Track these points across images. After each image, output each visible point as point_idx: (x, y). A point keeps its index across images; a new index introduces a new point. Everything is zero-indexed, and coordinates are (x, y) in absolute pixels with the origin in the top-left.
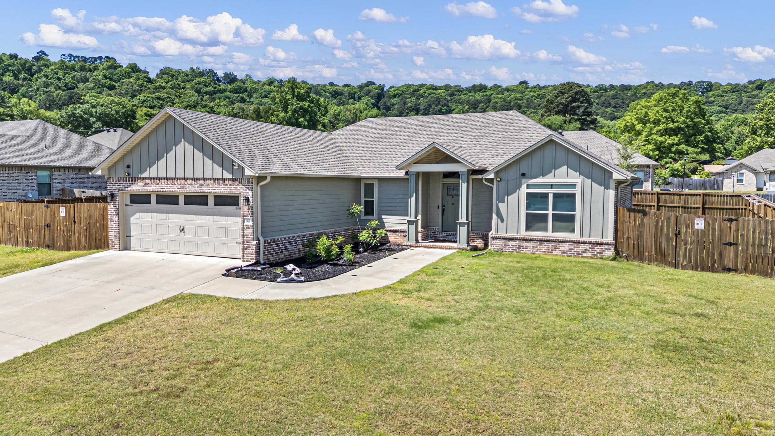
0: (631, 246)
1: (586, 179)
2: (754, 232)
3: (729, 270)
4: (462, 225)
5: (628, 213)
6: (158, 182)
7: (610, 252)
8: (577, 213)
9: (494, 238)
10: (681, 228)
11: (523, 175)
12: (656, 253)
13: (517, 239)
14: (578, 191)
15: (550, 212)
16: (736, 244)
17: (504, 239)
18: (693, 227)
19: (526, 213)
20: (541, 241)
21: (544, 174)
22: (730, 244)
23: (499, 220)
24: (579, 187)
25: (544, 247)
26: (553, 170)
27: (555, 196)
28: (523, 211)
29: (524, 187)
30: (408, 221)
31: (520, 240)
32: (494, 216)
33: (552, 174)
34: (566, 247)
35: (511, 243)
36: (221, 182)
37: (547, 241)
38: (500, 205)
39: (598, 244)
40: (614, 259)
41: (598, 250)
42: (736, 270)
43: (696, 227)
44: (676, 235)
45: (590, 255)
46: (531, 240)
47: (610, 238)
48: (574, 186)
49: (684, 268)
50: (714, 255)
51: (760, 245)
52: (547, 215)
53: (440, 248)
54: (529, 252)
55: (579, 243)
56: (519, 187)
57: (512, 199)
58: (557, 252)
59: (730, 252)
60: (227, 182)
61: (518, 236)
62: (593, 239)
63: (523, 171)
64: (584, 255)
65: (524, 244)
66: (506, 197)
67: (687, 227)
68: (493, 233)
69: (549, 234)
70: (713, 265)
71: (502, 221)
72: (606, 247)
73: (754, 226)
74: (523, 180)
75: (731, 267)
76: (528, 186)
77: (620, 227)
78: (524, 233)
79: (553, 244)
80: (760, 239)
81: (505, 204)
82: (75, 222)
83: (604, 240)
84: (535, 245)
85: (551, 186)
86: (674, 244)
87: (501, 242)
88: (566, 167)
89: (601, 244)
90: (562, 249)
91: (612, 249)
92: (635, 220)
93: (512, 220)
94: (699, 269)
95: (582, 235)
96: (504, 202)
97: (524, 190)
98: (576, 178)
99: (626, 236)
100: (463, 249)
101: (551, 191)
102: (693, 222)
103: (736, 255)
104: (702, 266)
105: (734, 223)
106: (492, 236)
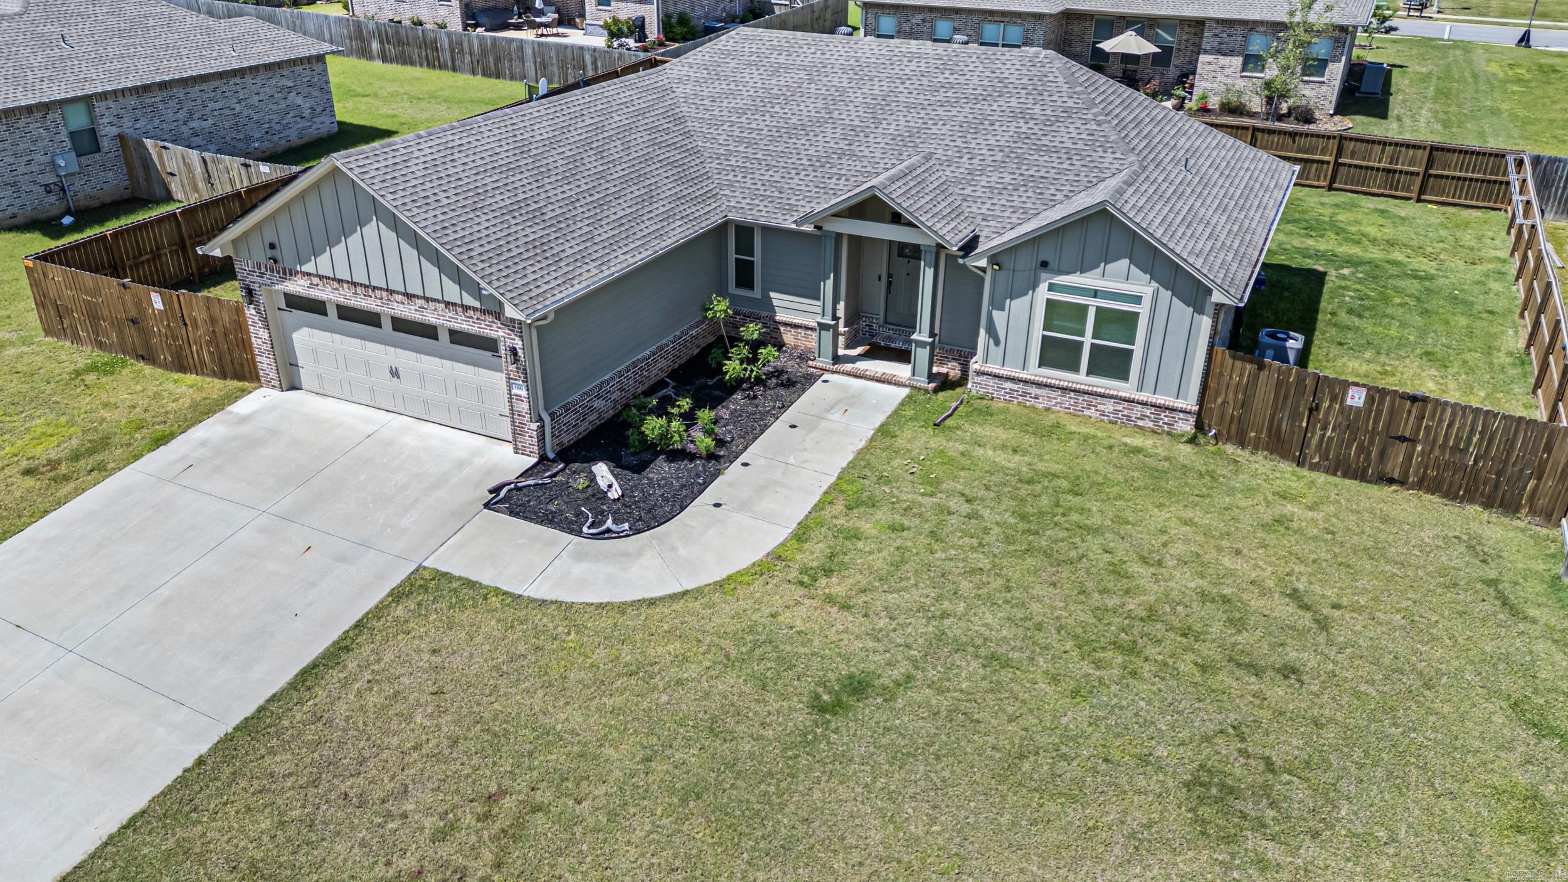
0: (1228, 417)
1: (1161, 289)
2: (1450, 426)
3: (1391, 481)
4: (921, 344)
5: (1231, 361)
6: (336, 285)
7: (1186, 426)
8: (1138, 348)
9: (979, 373)
10: (1321, 401)
11: (1044, 264)
12: (1269, 436)
13: (1020, 381)
14: (1143, 310)
15: (1088, 340)
16: (1413, 441)
17: (996, 376)
18: (1343, 400)
19: (1043, 336)
20: (1064, 389)
21: (1083, 268)
22: (1403, 439)
23: (991, 341)
24: (1146, 302)
25: (1068, 400)
26: (1102, 265)
27: (1101, 312)
28: (1038, 332)
29: (1043, 287)
30: (819, 324)
31: (1026, 382)
32: (982, 332)
33: (1100, 270)
34: (1109, 406)
35: (1008, 385)
36: (459, 310)
37: (1075, 391)
38: (995, 313)
39: (1167, 409)
40: (1193, 440)
41: (1166, 420)
42: (1402, 482)
43: (1349, 402)
44: (1311, 410)
45: (1151, 424)
46: (1046, 386)
47: (1190, 402)
48: (1137, 300)
49: (1314, 467)
50: (1370, 453)
51: (1455, 448)
52: (1080, 344)
53: (879, 380)
54: (1041, 406)
55: (1133, 402)
56: (1034, 286)
57: (1018, 305)
58: (1092, 412)
59: (1399, 452)
60: (471, 313)
61: (1023, 375)
62: (1160, 399)
63: (1042, 258)
64: (1140, 423)
65: (1034, 390)
66: (1008, 301)
67: (1333, 399)
68: (976, 362)
70: (1365, 469)
71: (997, 343)
72: (1181, 415)
73: (1454, 414)
74: (1043, 275)
75: (1396, 476)
76: (1052, 287)
77: (1212, 384)
78: (1034, 372)
79: (1086, 397)
80: (1458, 439)
81: (1005, 314)
82: (186, 325)
83: (1180, 404)
84: (1054, 395)
85: (1095, 294)
86: (1304, 424)
87: (992, 382)
88: (1126, 262)
89: (1173, 410)
90: (1100, 407)
91: (1192, 420)
92: (1241, 375)
93: (1015, 342)
94: (1339, 473)
95: (1140, 388)
96: (1002, 309)
97: (1043, 293)
98: (1143, 286)
99: (1220, 400)
100: (920, 389)
101: (1093, 303)
102: (1345, 393)
103: (1409, 457)
104: (1341, 467)
105: (1418, 404)
106: (976, 366)
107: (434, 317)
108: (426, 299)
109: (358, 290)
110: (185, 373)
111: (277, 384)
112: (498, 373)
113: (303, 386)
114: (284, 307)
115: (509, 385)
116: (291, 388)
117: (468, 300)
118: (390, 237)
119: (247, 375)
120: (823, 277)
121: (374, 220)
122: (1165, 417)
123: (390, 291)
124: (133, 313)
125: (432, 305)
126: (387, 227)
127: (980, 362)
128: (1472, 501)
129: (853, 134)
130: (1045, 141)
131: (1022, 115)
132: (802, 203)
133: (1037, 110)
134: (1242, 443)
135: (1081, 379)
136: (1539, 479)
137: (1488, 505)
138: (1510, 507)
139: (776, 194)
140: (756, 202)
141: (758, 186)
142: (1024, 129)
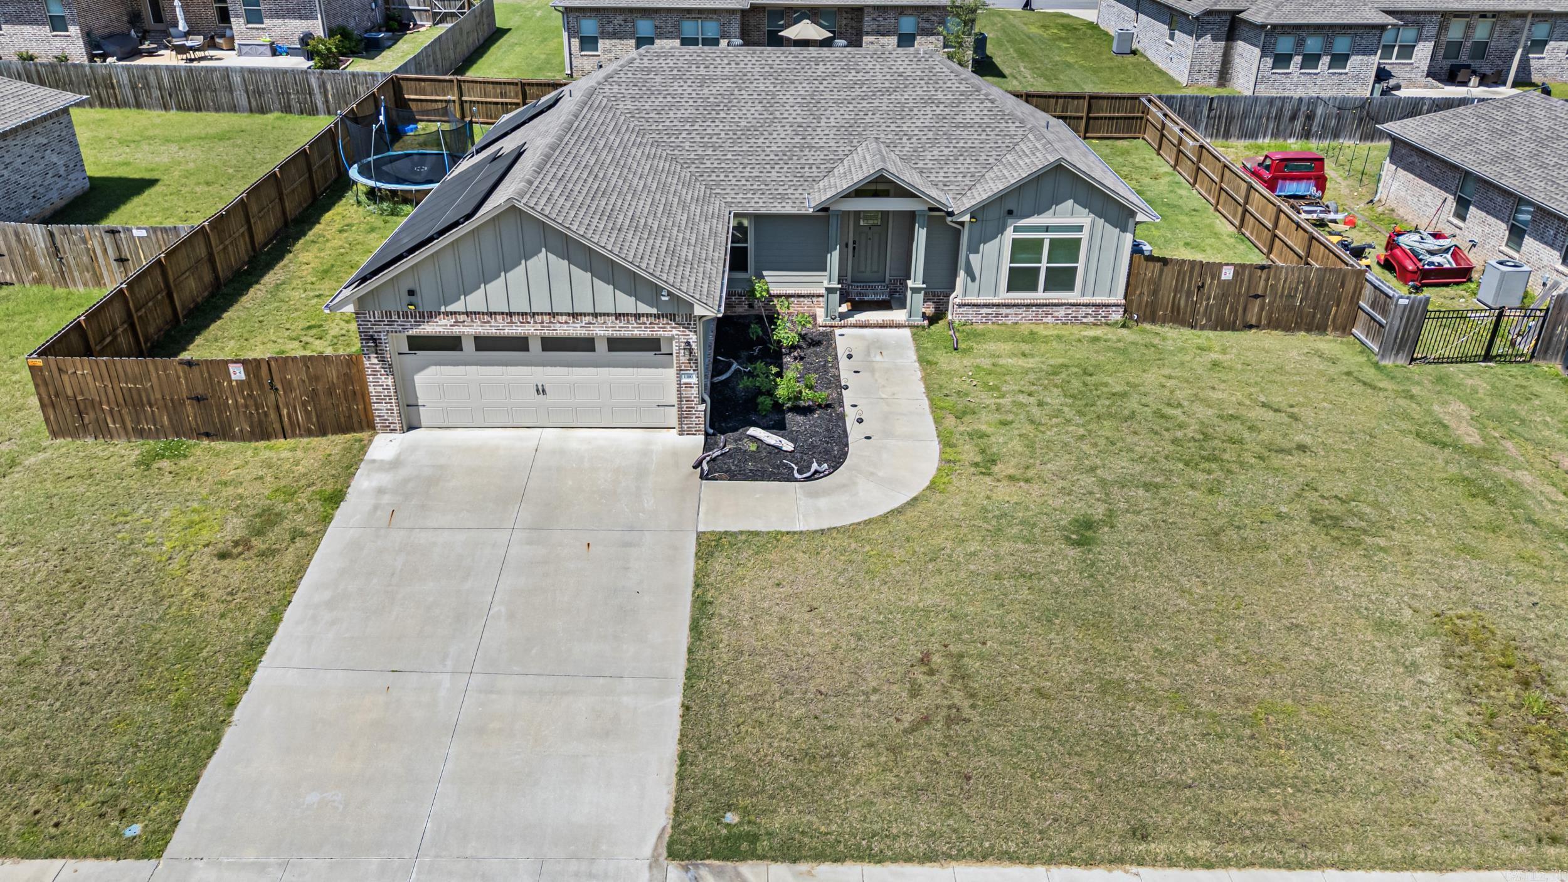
0: (1144, 304)
1: (1097, 219)
2: (1285, 282)
3: (1251, 327)
4: (915, 291)
5: (1145, 263)
6: (487, 318)
7: (1117, 316)
8: (1081, 265)
9: (960, 306)
10: (1205, 280)
11: (1010, 212)
12: (1172, 312)
13: (994, 305)
14: (1084, 236)
15: (1044, 265)
16: (1263, 296)
17: (974, 305)
18: (1219, 277)
19: (1010, 268)
20: (1028, 306)
21: (1039, 212)
22: (1256, 296)
23: (968, 277)
24: (1086, 230)
25: (1031, 313)
26: (1053, 206)
27: (1053, 241)
28: (1006, 265)
29: (1010, 229)
30: (827, 289)
31: (998, 305)
32: (962, 273)
33: (1052, 211)
34: (1061, 312)
35: (984, 311)
36: (632, 319)
37: (1034, 305)
38: (971, 256)
39: (1104, 305)
40: (1124, 326)
41: (1103, 314)
42: (1257, 327)
43: (1223, 277)
44: (1199, 288)
45: (1092, 320)
46: (1014, 305)
47: (1119, 298)
48: (1080, 228)
49: (1202, 328)
50: (1237, 310)
51: (1289, 296)
52: (1038, 269)
53: (882, 326)
54: (1010, 322)
55: (1079, 305)
56: (1002, 230)
57: (989, 249)
58: (1050, 319)
59: (1256, 305)
60: (644, 320)
61: (996, 301)
62: (1098, 300)
63: (1011, 208)
64: (1085, 320)
65: (1004, 311)
66: (982, 245)
67: (1213, 279)
68: (956, 297)
70: (1235, 322)
71: (973, 279)
72: (1114, 309)
73: (1287, 274)
74: (1010, 221)
75: (1254, 322)
76: (1016, 230)
77: (1132, 282)
78: (1004, 296)
79: (1044, 309)
80: (1290, 289)
81: (980, 255)
82: (275, 389)
83: (1112, 300)
84: (1020, 311)
85: (1047, 229)
86: (1195, 299)
87: (971, 310)
88: (1071, 201)
89: (1108, 306)
90: (1056, 314)
91: (1122, 310)
92: (1153, 272)
93: (986, 276)
94: (1218, 329)
95: (1083, 295)
96: (977, 252)
97: (1009, 235)
98: (1084, 218)
99: (1138, 292)
100: (917, 327)
101: (1047, 236)
102: (1220, 273)
103: (1262, 309)
104: (1222, 324)
105: (1266, 271)
106: (957, 301)
107: (601, 330)
108: (595, 315)
109: (515, 319)
110: (268, 439)
111: (398, 427)
112: (660, 370)
113: (423, 424)
114: (406, 349)
115: (679, 376)
116: (411, 428)
117: (644, 308)
118: (560, 265)
119: (356, 425)
120: (830, 250)
121: (544, 250)
122: (1102, 312)
123: (553, 315)
124: (200, 391)
125: (601, 320)
126: (557, 256)
127: (960, 297)
128: (1299, 330)
129: (800, 129)
130: (959, 119)
131: (931, 101)
132: (789, 191)
133: (940, 95)
134: (1153, 320)
135: (1040, 295)
136: (1338, 306)
137: (1309, 330)
138: (1321, 329)
139: (763, 187)
140: (749, 195)
141: (744, 182)
142: (938, 112)
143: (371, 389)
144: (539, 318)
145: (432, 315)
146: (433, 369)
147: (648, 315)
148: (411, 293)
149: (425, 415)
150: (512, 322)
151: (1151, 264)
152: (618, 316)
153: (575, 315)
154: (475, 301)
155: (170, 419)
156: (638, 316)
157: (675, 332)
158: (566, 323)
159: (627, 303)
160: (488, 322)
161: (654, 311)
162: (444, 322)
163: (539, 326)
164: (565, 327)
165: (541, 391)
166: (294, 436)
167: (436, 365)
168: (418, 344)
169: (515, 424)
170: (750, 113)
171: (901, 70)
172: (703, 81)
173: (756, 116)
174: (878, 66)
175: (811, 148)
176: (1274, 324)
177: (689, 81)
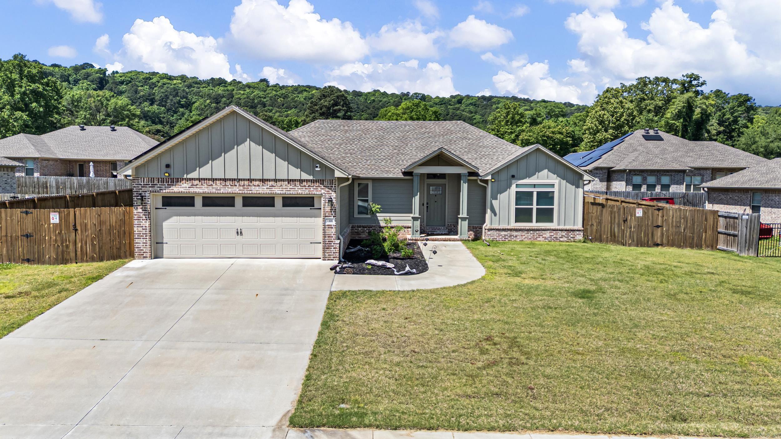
0: (594, 231)
1: (562, 180)
2: (673, 217)
3: (657, 245)
4: (464, 219)
5: (592, 206)
6: (211, 182)
7: (580, 237)
8: (555, 207)
9: (490, 230)
10: (627, 216)
11: (513, 176)
12: (611, 236)
13: (508, 230)
14: (556, 190)
15: (535, 207)
16: (662, 226)
17: (497, 230)
18: (635, 215)
19: (516, 208)
20: (528, 230)
21: (529, 176)
22: (658, 227)
23: (493, 214)
24: (556, 186)
25: (530, 235)
26: (537, 173)
27: (538, 193)
28: (513, 207)
29: (514, 186)
30: (413, 218)
31: (511, 230)
32: (489, 211)
33: (536, 176)
34: (547, 234)
35: (503, 233)
36: (298, 183)
37: (531, 230)
38: (493, 201)
39: (572, 230)
40: (584, 242)
41: (572, 236)
42: (662, 245)
43: (637, 215)
44: (624, 221)
45: (566, 239)
46: (520, 230)
47: (579, 226)
48: (553, 186)
49: (630, 245)
50: (648, 235)
51: (677, 227)
52: (532, 209)
53: (444, 241)
54: (518, 240)
55: (557, 230)
56: (509, 186)
57: (503, 197)
58: (541, 239)
59: (659, 232)
60: (305, 184)
61: (509, 227)
62: (568, 227)
63: (512, 174)
64: (561, 239)
65: (515, 233)
66: (499, 195)
67: (631, 215)
68: (487, 225)
69: (534, 224)
70: (648, 242)
71: (495, 215)
72: (578, 232)
73: (673, 213)
74: (513, 181)
75: (659, 242)
76: (517, 186)
77: (586, 217)
78: (514, 225)
79: (538, 232)
80: (677, 222)
81: (498, 201)
82: (76, 230)
83: (576, 228)
84: (524, 234)
85: (535, 186)
86: (623, 228)
87: (495, 233)
88: (546, 170)
89: (574, 231)
90: (544, 236)
91: (582, 233)
92: (597, 212)
93: (503, 214)
94: (639, 246)
95: (559, 225)
96: (496, 199)
97: (514, 189)
98: (554, 180)
99: (590, 224)
100: (465, 240)
101: (535, 190)
102: (635, 212)
103: (662, 234)
104: (640, 243)
105: (661, 211)
106: (487, 228)
107: (280, 190)
108: (276, 180)
109: (228, 183)
110: (67, 264)
111: (148, 255)
112: (313, 218)
113: (164, 256)
114: (160, 205)
115: (324, 221)
116: (156, 257)
117: (305, 176)
118: (257, 149)
119: (122, 255)
120: (413, 195)
121: (248, 140)
122: (571, 235)
123: (251, 180)
124: (29, 231)
125: (279, 184)
126: (256, 143)
127: (489, 225)
128: (686, 247)
130: (481, 144)
132: (391, 169)
134: (601, 241)
136: (706, 232)
137: (692, 247)
138: (699, 246)
139: (377, 168)
140: (369, 171)
141: (366, 166)
143: (135, 229)
144: (242, 183)
145: (178, 180)
146: (175, 218)
147: (307, 181)
148: (168, 166)
149: (166, 249)
150: (226, 185)
151: (595, 207)
152: (289, 181)
153: (263, 181)
154: (205, 172)
155: (7, 251)
156: (301, 181)
157: (323, 191)
158: (258, 186)
159: (295, 173)
160: (212, 185)
161: (311, 178)
162: (185, 185)
163: (241, 188)
164: (257, 188)
165: (239, 233)
166: (82, 261)
167: (177, 216)
168: (169, 202)
169: (221, 256)
170: (371, 142)
171: (449, 128)
172: (346, 131)
173: (374, 143)
174: (437, 127)
175: (402, 154)
176: (672, 244)
177: (339, 132)
